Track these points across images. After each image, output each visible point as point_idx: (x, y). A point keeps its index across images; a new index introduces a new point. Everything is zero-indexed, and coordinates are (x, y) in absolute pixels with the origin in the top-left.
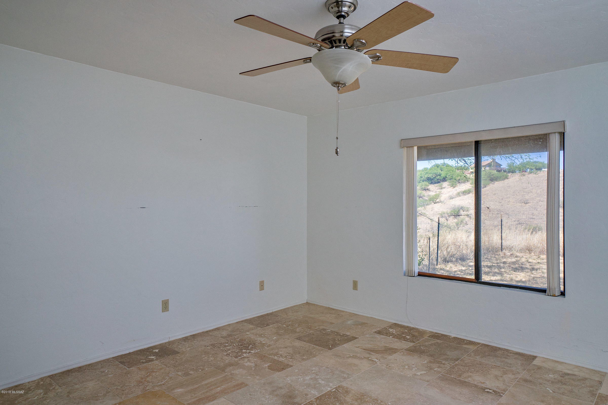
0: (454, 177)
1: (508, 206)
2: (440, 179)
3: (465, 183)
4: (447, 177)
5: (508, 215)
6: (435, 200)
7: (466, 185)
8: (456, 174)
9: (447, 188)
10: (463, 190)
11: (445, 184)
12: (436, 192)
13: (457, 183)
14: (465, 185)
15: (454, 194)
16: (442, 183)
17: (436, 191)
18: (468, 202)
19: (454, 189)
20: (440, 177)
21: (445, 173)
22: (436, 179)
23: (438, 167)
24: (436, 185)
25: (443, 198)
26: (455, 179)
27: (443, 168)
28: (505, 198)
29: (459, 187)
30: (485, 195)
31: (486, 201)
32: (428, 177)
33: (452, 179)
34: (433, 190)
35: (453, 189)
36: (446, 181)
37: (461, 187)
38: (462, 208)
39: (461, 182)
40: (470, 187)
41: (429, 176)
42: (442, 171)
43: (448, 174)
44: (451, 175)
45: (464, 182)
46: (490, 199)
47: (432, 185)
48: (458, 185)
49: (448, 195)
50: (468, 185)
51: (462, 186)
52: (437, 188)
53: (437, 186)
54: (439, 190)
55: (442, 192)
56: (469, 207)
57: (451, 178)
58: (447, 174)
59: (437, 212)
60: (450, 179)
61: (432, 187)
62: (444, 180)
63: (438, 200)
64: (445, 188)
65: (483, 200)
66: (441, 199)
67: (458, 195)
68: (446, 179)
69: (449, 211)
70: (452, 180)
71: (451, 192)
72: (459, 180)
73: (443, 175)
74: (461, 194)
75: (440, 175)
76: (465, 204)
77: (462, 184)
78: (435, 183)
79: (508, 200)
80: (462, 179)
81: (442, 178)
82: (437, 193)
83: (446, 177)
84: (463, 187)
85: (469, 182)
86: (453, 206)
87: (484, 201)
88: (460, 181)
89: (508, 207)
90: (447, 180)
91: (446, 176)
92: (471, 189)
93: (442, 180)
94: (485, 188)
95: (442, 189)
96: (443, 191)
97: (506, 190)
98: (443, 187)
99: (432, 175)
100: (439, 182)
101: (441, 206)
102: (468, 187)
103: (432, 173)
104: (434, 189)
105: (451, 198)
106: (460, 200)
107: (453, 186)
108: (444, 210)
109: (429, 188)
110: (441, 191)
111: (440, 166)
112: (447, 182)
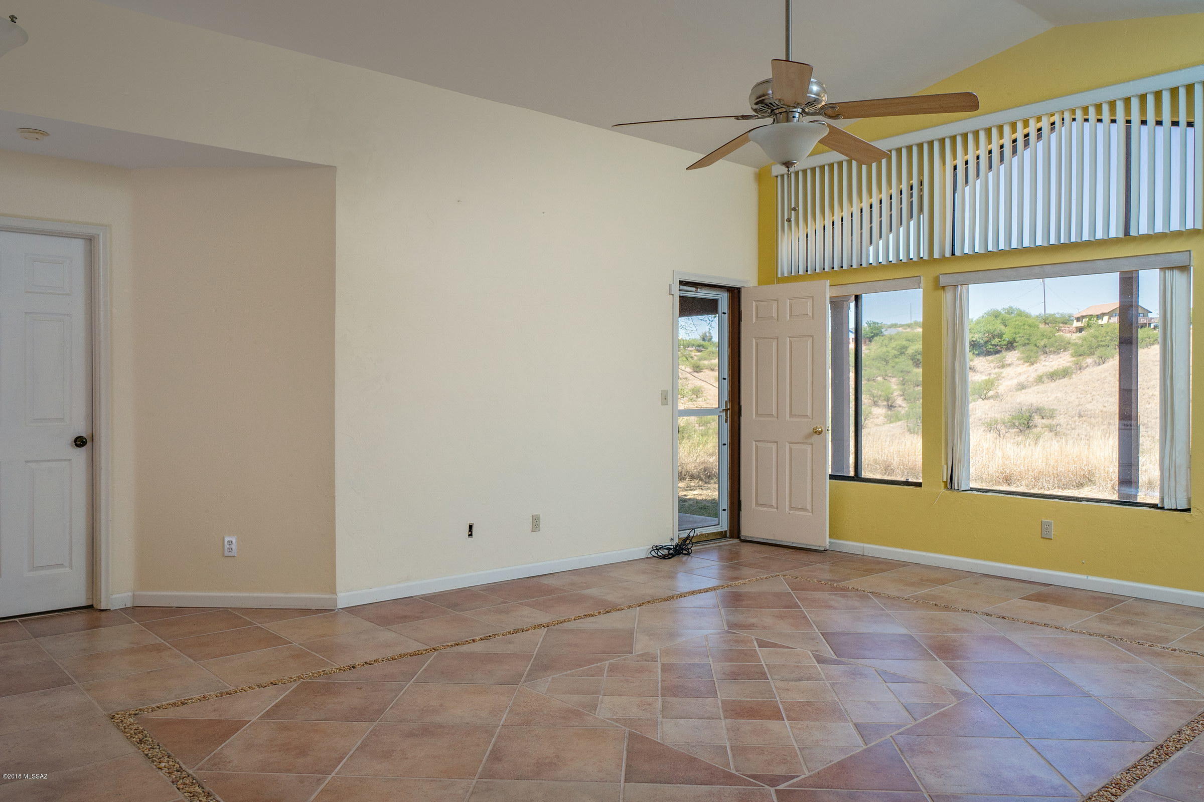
0: (1034, 339)
1: (1148, 406)
2: (999, 344)
3: (1059, 353)
4: (1017, 340)
5: (1146, 428)
6: (985, 392)
7: (1060, 360)
8: (1039, 334)
9: (1016, 366)
10: (1051, 370)
11: (1011, 356)
12: (990, 374)
13: (1040, 353)
14: (1058, 358)
15: (1031, 379)
16: (1004, 353)
17: (990, 372)
18: (1057, 397)
19: (1032, 367)
20: (1000, 340)
21: (1013, 330)
22: (991, 345)
23: (996, 317)
24: (990, 358)
25: (1003, 387)
26: (1036, 345)
27: (1008, 320)
28: (1143, 389)
29: (1043, 363)
30: (1099, 382)
31: (1098, 395)
32: (973, 341)
33: (1028, 344)
34: (982, 370)
35: (1029, 368)
36: (1015, 350)
37: (1047, 363)
38: (1040, 411)
39: (1050, 352)
40: (1068, 362)
41: (974, 339)
42: (1006, 326)
43: (1019, 333)
44: (1026, 337)
45: (1057, 352)
46: (1107, 390)
47: (981, 358)
48: (1042, 357)
49: (1015, 381)
50: (1064, 358)
51: (1051, 360)
52: (992, 365)
53: (992, 361)
54: (997, 370)
55: (1003, 375)
56: (1055, 408)
57: (1027, 342)
58: (1015, 333)
59: (980, 420)
60: (1024, 345)
61: (982, 363)
62: (1011, 346)
63: (991, 393)
64: (1012, 366)
65: (1091, 394)
66: (998, 391)
67: (1040, 380)
68: (1015, 344)
69: (1007, 417)
70: (1028, 347)
71: (1025, 374)
72: (1046, 346)
73: (1007, 337)
74: (1045, 379)
75: (1000, 336)
76: (1047, 402)
77: (1051, 356)
78: (989, 353)
79: (1151, 394)
80: (1052, 345)
81: (1005, 343)
82: (992, 376)
83: (1014, 340)
84: (1052, 363)
85: (1069, 350)
86: (1018, 406)
87: (1094, 395)
88: (1048, 350)
89: (1147, 409)
90: (1016, 346)
91: (1015, 338)
92: (1070, 367)
93: (1004, 347)
94: (1104, 365)
95: (1003, 367)
96: (1006, 371)
97: (1149, 370)
98: (1006, 362)
99: (980, 335)
100: (999, 351)
101: (992, 407)
102: (1063, 362)
103: (983, 330)
104: (986, 367)
105: (1022, 387)
106: (1038, 393)
107: (1030, 360)
108: (996, 415)
109: (974, 364)
110: (1001, 373)
111: (1000, 314)
112: (1016, 352)
